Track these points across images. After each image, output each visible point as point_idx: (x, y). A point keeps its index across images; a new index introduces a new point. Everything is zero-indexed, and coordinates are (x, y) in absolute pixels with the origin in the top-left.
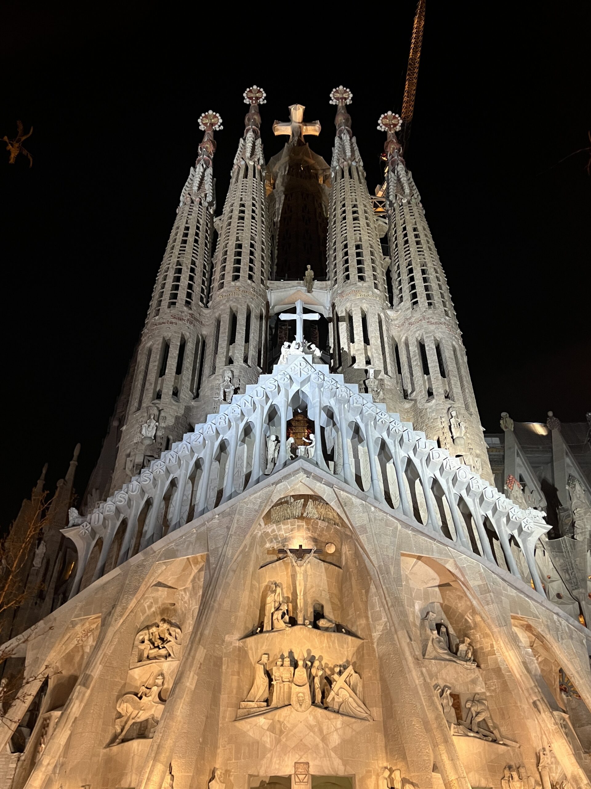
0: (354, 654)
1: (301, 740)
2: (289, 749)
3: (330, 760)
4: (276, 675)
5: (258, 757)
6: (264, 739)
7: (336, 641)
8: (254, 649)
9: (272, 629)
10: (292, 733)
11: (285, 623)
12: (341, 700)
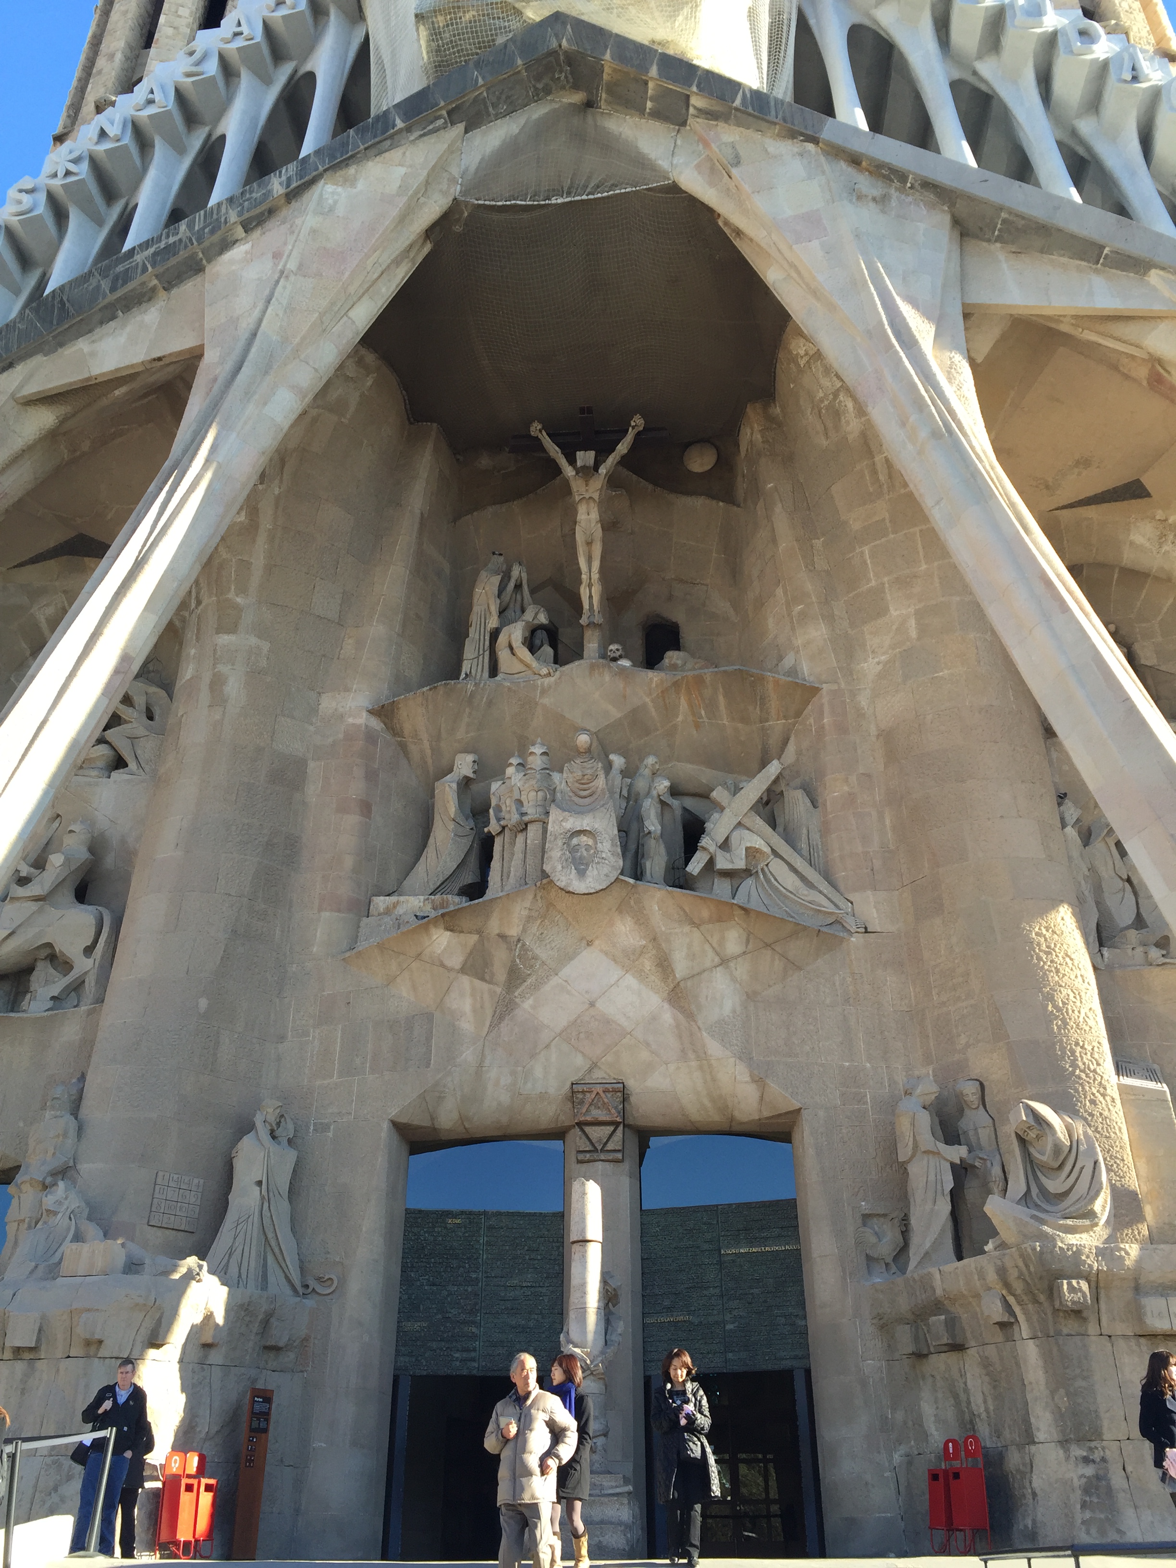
1: (592, 1004)
2: (545, 1037)
3: (701, 1068)
4: (502, 804)
5: (428, 1065)
6: (453, 1002)
7: (721, 699)
8: (424, 736)
9: (493, 676)
10: (554, 981)
12: (740, 864)
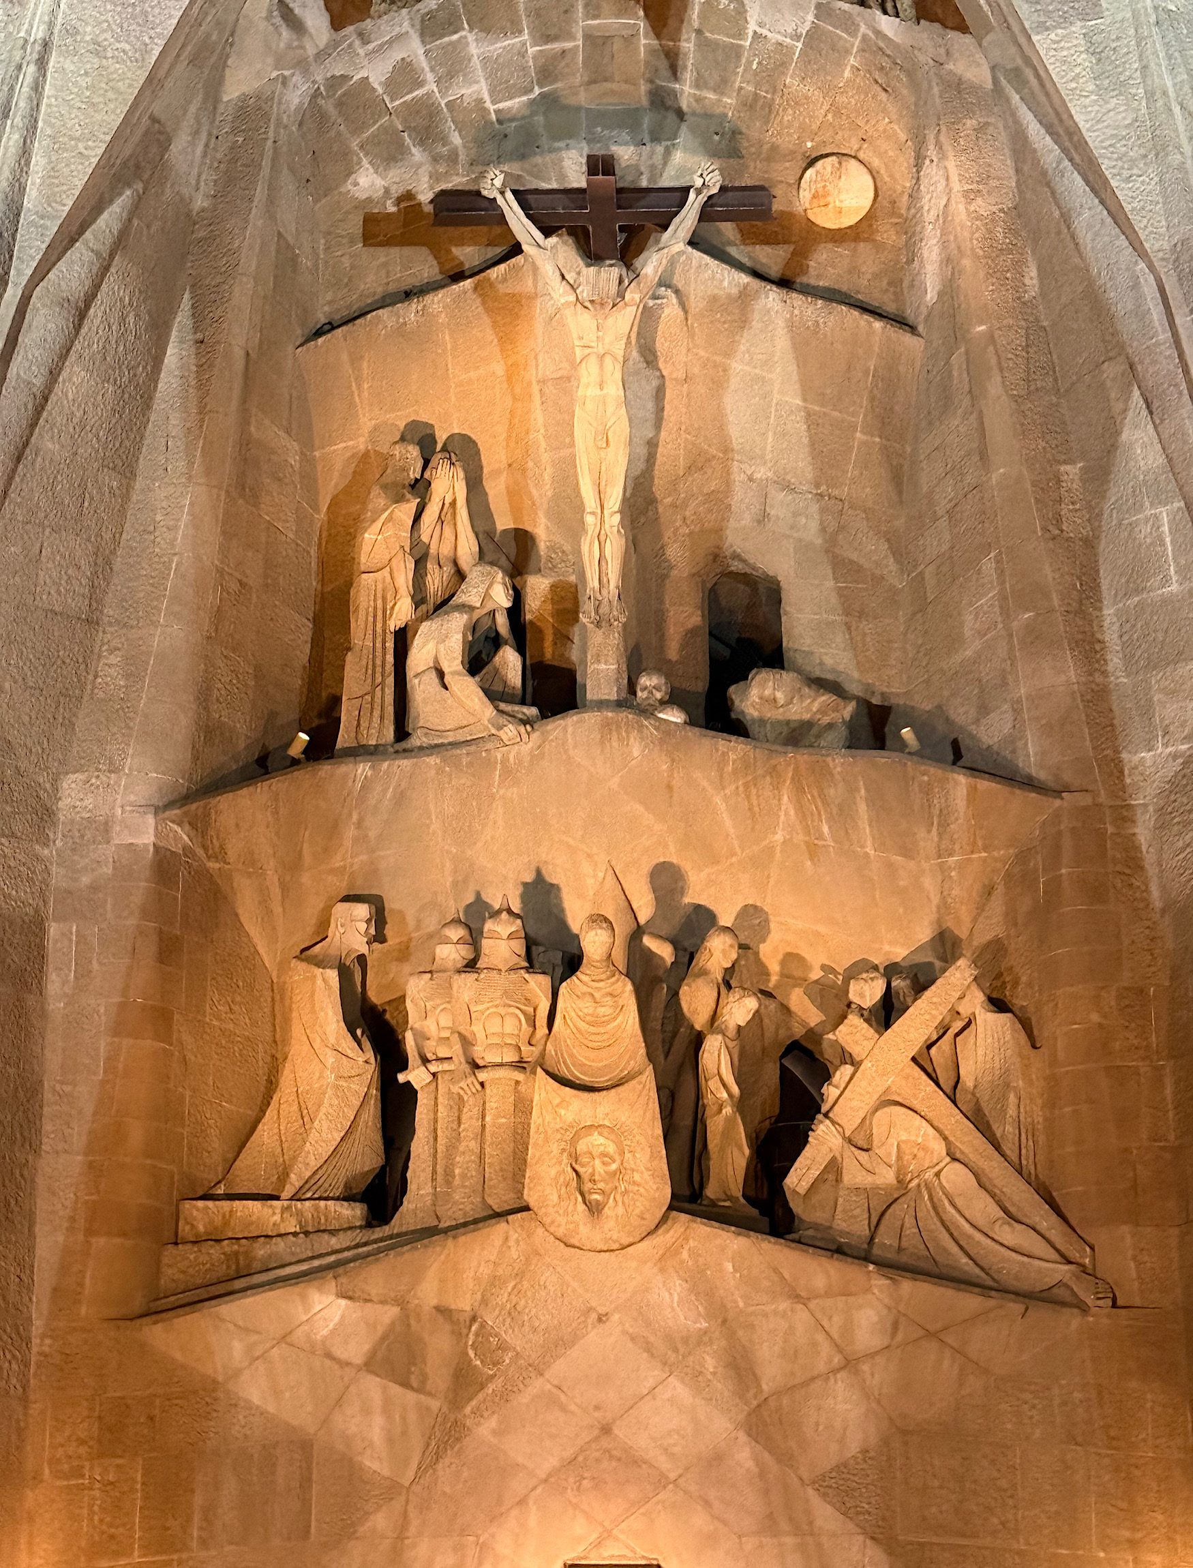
0: (989, 891)
1: (606, 1430)
2: (518, 1485)
4: (430, 1027)
5: (306, 1534)
6: (349, 1422)
7: (862, 807)
8: (270, 866)
9: (402, 733)
11: (495, 695)
12: (887, 1177)
